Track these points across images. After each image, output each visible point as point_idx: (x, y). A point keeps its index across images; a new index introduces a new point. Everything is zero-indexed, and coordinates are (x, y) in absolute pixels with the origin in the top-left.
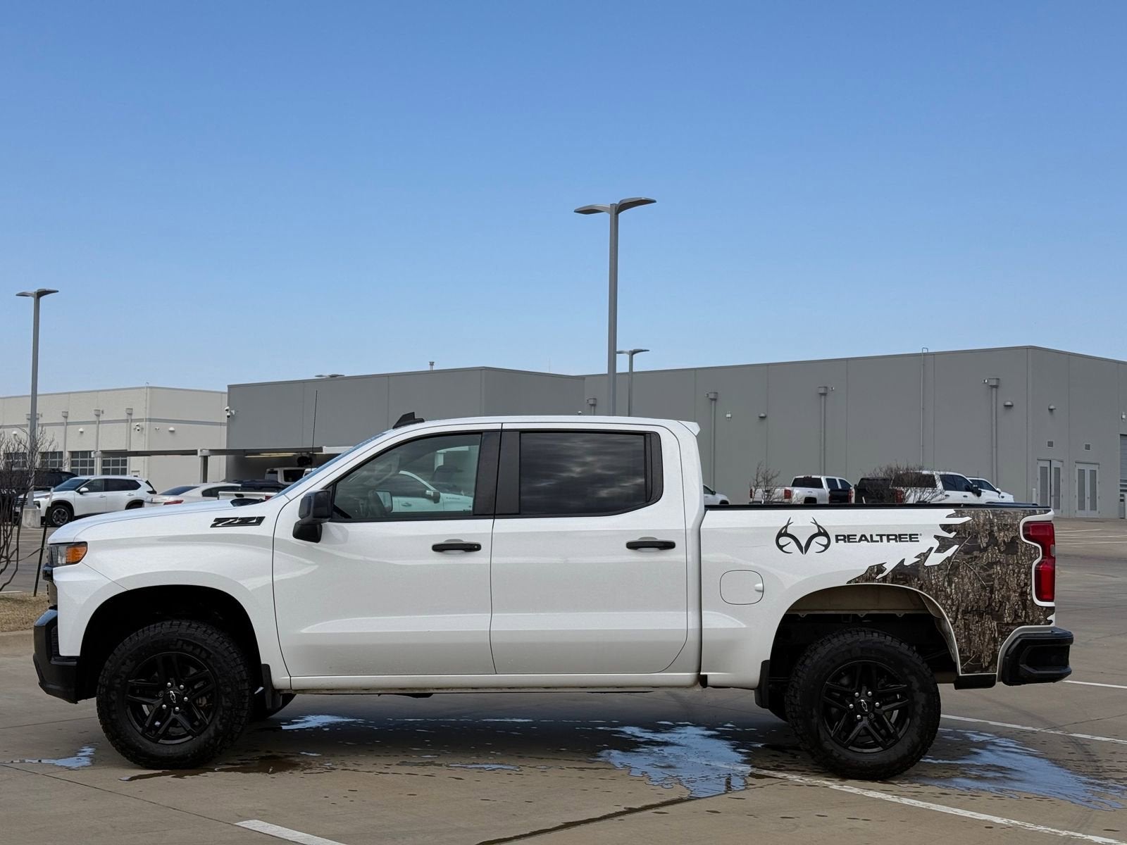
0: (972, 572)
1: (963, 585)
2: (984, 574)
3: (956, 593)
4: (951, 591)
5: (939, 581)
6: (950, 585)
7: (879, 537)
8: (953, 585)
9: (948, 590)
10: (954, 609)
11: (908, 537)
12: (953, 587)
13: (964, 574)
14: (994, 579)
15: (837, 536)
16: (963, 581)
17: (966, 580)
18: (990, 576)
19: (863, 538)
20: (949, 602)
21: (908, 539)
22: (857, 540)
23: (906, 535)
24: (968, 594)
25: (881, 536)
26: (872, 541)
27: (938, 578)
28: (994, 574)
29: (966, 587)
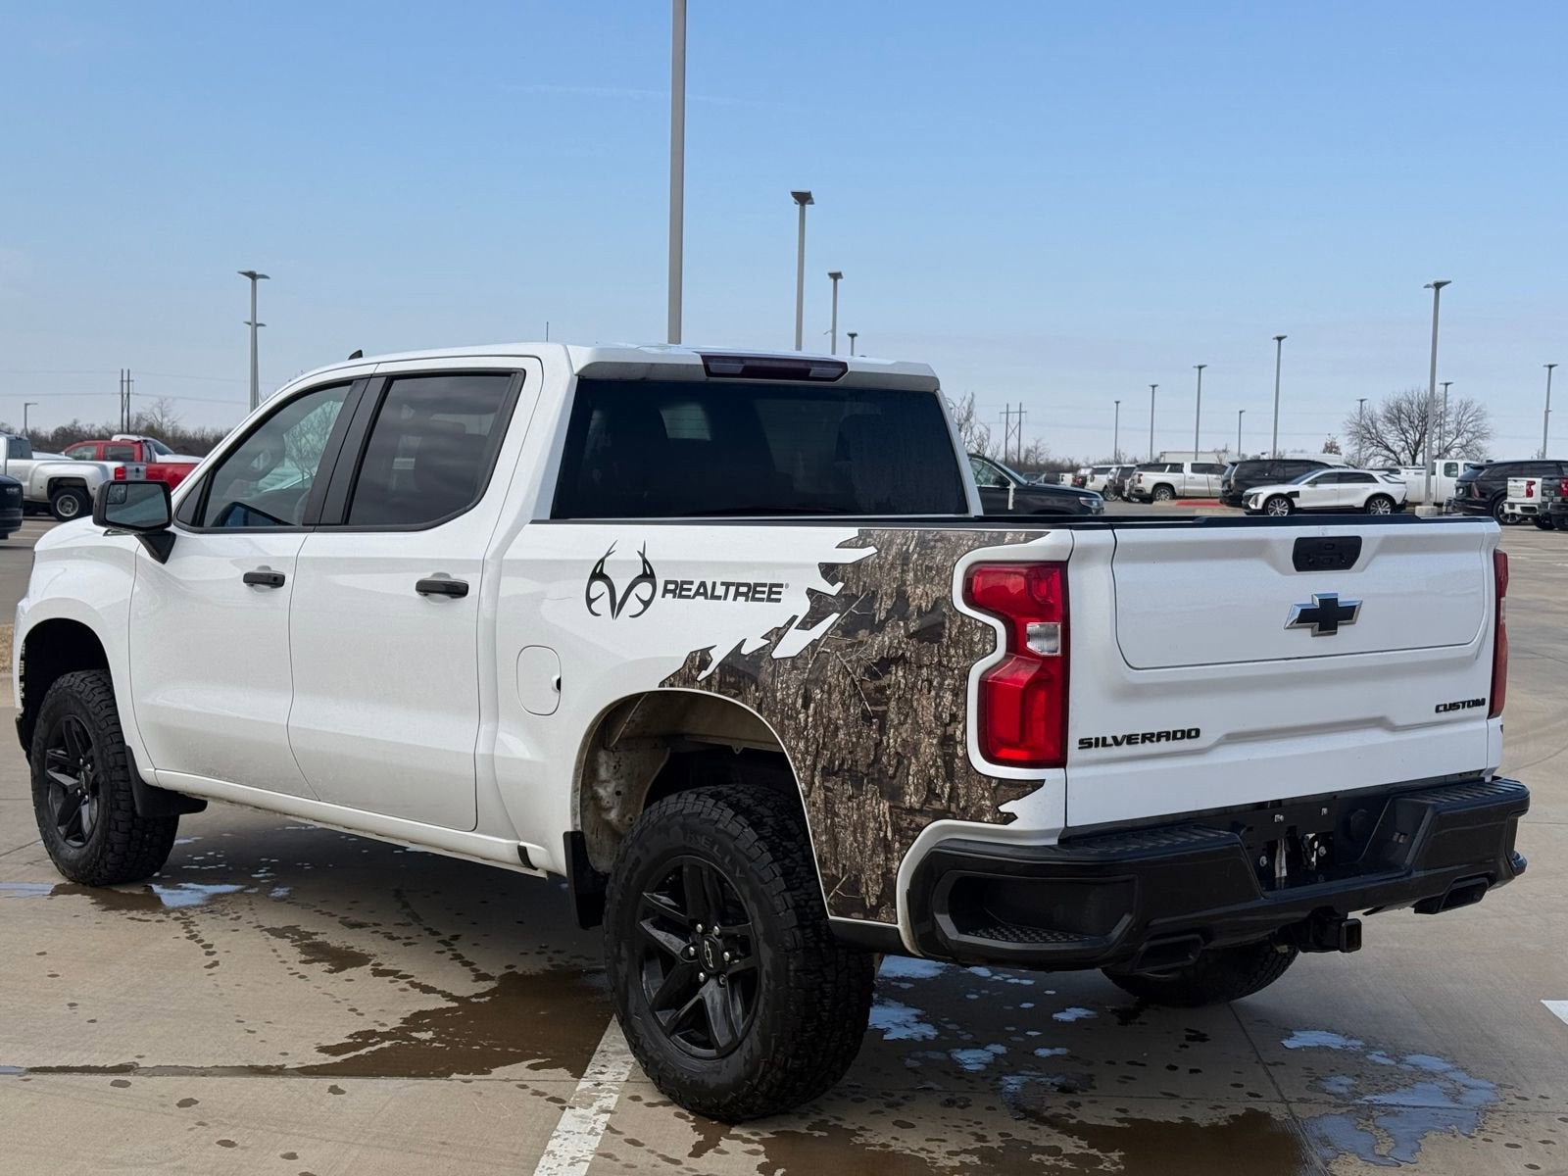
0: (849, 680)
1: (829, 708)
2: (871, 686)
3: (815, 727)
4: (806, 721)
5: (788, 695)
6: (806, 706)
7: (724, 587)
8: (812, 705)
9: (802, 716)
10: (808, 763)
11: (766, 589)
12: (811, 711)
13: (833, 681)
14: (889, 699)
15: (667, 583)
16: (829, 699)
17: (836, 696)
18: (881, 690)
19: (703, 591)
20: (801, 745)
21: (765, 596)
22: (692, 593)
23: (764, 585)
24: (837, 729)
25: (727, 585)
26: (714, 597)
27: (788, 687)
28: (889, 685)
29: (834, 714)
